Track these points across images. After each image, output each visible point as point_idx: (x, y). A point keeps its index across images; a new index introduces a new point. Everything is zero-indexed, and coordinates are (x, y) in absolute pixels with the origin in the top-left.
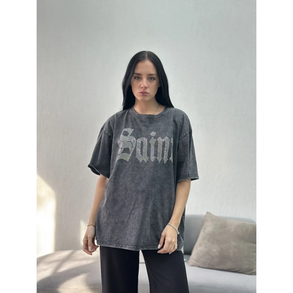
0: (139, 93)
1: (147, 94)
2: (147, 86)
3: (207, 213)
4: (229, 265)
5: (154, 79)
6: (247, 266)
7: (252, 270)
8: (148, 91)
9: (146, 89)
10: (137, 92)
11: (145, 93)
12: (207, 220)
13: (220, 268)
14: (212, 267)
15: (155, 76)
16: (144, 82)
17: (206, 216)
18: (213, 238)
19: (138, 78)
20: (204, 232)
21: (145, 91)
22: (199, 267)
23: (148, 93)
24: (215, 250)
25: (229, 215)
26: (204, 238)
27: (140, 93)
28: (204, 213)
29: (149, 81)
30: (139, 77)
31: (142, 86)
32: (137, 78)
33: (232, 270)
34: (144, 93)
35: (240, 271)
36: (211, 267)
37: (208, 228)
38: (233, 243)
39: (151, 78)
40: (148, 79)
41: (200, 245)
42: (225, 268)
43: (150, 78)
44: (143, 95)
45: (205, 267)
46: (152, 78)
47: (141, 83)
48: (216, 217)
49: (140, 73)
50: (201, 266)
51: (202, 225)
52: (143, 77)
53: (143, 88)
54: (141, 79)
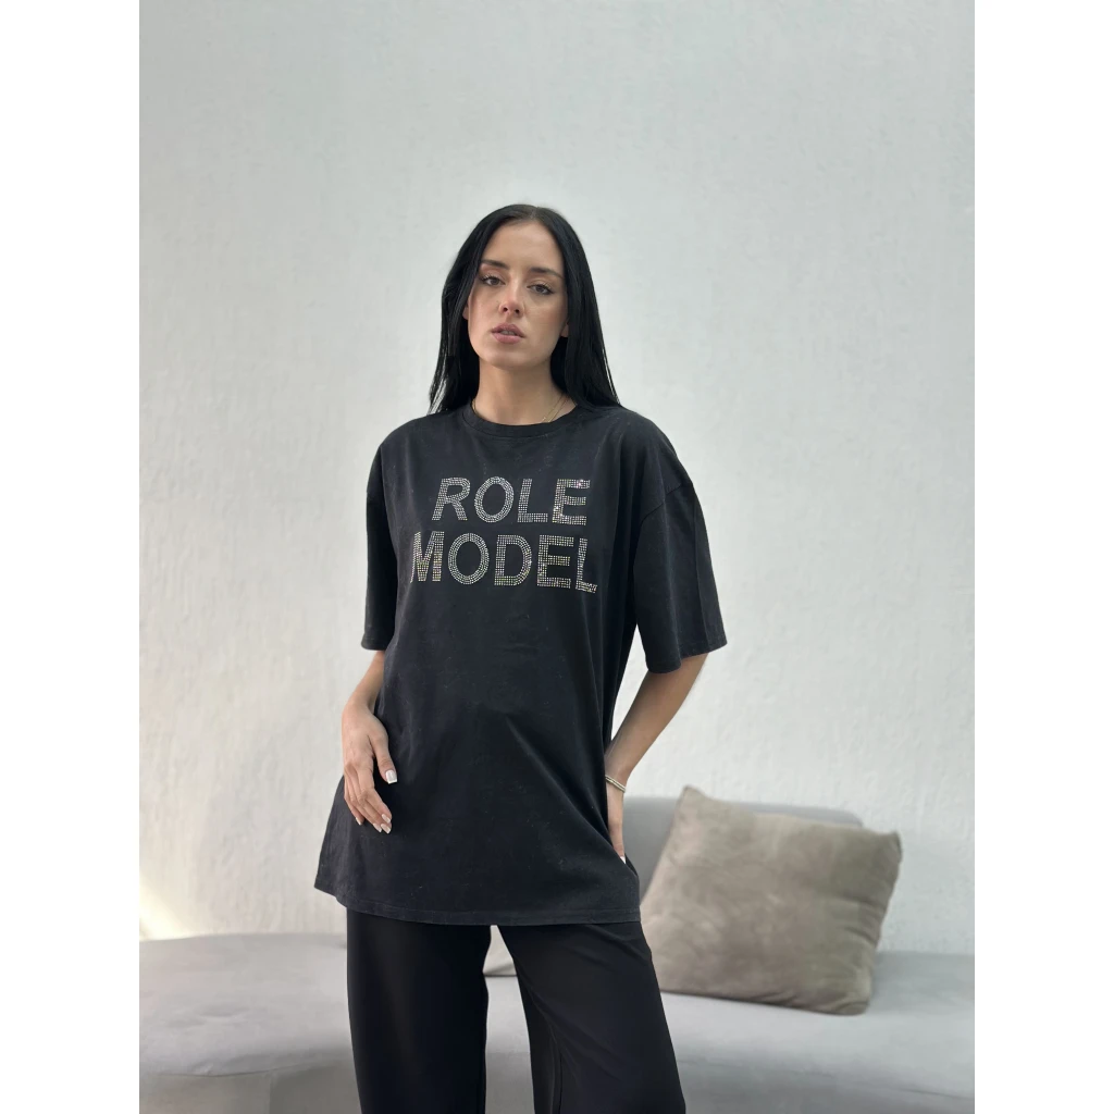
2: (522, 307)
3: (687, 789)
4: (757, 980)
5: (550, 290)
6: (822, 983)
7: (843, 995)
9: (519, 316)
11: (514, 334)
12: (683, 818)
14: (697, 988)
15: (553, 278)
17: (680, 801)
18: (702, 880)
19: (495, 280)
20: (672, 860)
21: (512, 323)
23: (522, 336)
24: (707, 926)
25: (767, 798)
26: (671, 882)
28: (674, 792)
29: (531, 294)
31: (504, 303)
32: (488, 282)
33: (770, 999)
35: (797, 1001)
36: (691, 987)
37: (686, 846)
38: (775, 900)
39: (540, 288)
40: (529, 287)
41: (657, 910)
42: (744, 989)
43: (537, 285)
44: (503, 343)
47: (501, 296)
48: (717, 804)
49: (504, 262)
51: (667, 834)
52: (512, 273)
53: (505, 309)
54: (504, 283)
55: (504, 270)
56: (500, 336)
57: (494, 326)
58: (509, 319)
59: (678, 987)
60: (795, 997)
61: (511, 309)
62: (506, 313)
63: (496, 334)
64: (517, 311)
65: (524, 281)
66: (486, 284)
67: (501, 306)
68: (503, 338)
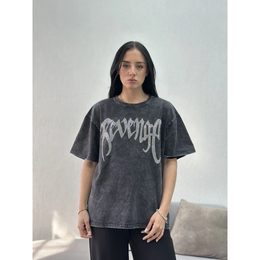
2: (136, 74)
3: (182, 200)
4: (206, 251)
5: (142, 67)
6: (223, 252)
8: (136, 78)
9: (135, 76)
10: (124, 80)
11: (134, 80)
12: (182, 207)
13: (197, 254)
14: (189, 254)
15: (143, 64)
16: (133, 70)
17: (180, 203)
18: (189, 224)
19: (127, 66)
20: (180, 219)
21: (133, 78)
23: (136, 81)
24: (191, 237)
26: (180, 225)
27: (128, 80)
28: (179, 201)
29: (137, 69)
31: (131, 73)
32: (125, 66)
33: (209, 256)
34: (132, 80)
35: (217, 257)
37: (183, 215)
38: (209, 230)
39: (139, 67)
40: (136, 67)
41: (177, 232)
42: (202, 254)
43: (138, 66)
44: (131, 83)
45: (182, 253)
47: (129, 70)
48: (191, 204)
49: (129, 61)
51: (177, 212)
52: (132, 65)
53: (131, 75)
54: (129, 67)
55: (129, 63)
58: (132, 77)
59: (184, 253)
60: (216, 256)
61: (133, 75)
62: (131, 76)
63: (129, 81)
64: (134, 75)
65: (135, 66)
66: (124, 67)
67: (130, 74)
68: (131, 81)
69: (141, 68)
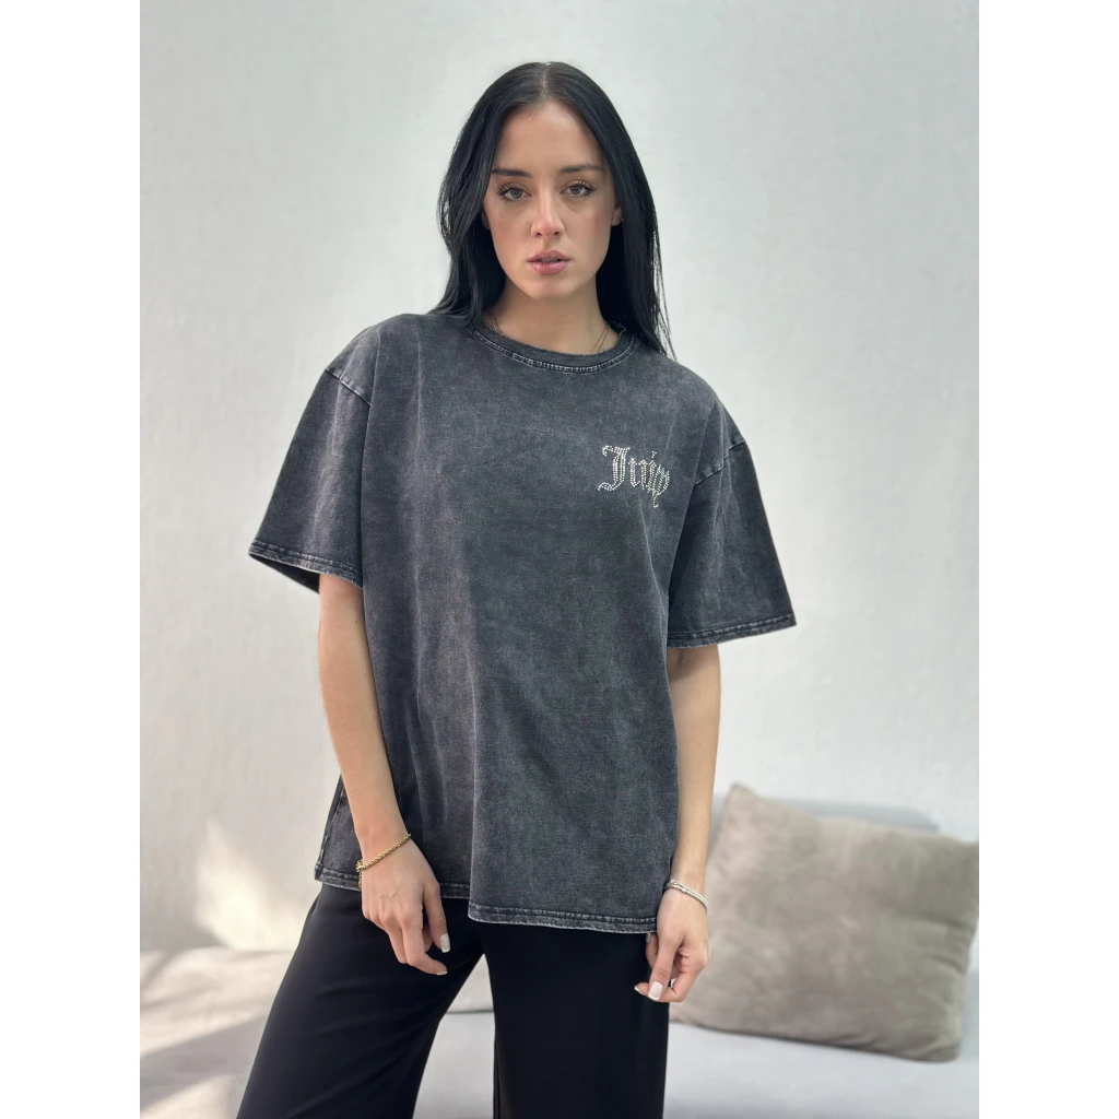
0: (529, 267)
1: (562, 263)
2: (560, 226)
3: (735, 787)
4: (830, 1019)
5: (589, 191)
7: (930, 1039)
9: (558, 239)
12: (732, 821)
13: (793, 1031)
14: (760, 1028)
15: (592, 176)
16: (547, 208)
17: (727, 801)
18: (761, 898)
19: (517, 192)
20: (722, 871)
22: (701, 1026)
24: (768, 953)
26: (722, 900)
27: (531, 261)
29: (567, 200)
30: (518, 189)
31: (537, 227)
32: (508, 195)
33: (848, 1042)
34: (548, 262)
36: (751, 1026)
37: (739, 855)
38: (849, 924)
39: (575, 189)
40: (562, 192)
42: (815, 1030)
43: (572, 186)
44: (544, 274)
45: (729, 1026)
46: (581, 186)
47: (529, 213)
50: (707, 1022)
53: (539, 234)
54: (530, 195)
55: (528, 179)
56: (538, 266)
57: (532, 255)
58: (547, 245)
59: (735, 1026)
60: (877, 1040)
61: (548, 234)
62: (541, 239)
63: (535, 265)
64: (557, 233)
65: (556, 188)
66: (506, 198)
67: (534, 229)
68: (545, 267)
69: (586, 195)
